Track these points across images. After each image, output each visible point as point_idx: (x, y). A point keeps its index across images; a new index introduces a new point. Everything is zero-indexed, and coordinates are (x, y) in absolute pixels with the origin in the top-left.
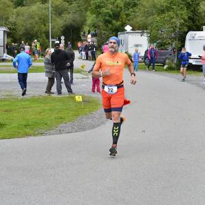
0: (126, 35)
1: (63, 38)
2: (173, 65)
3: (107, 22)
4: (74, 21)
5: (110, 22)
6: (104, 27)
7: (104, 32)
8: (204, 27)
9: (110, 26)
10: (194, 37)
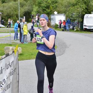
0: (55, 16)
1: (24, 17)
2: (79, 29)
3: (44, 10)
4: (29, 9)
6: (43, 13)
8: (92, 12)
9: (45, 12)
10: (88, 17)
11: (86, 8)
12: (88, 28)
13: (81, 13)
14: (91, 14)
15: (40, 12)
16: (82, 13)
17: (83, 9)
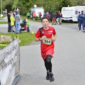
0: (35, 9)
1: (6, 10)
3: (24, 3)
4: (10, 3)
5: (25, 3)
6: (23, 6)
7: (23, 7)
8: (69, 5)
9: (25, 5)
10: (65, 9)
11: (63, 2)
12: (65, 20)
13: (58, 6)
14: (68, 7)
15: (21, 5)
16: (60, 6)
17: (60, 2)
